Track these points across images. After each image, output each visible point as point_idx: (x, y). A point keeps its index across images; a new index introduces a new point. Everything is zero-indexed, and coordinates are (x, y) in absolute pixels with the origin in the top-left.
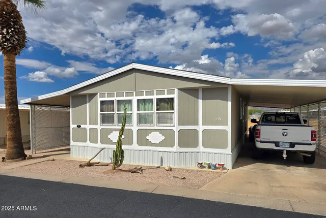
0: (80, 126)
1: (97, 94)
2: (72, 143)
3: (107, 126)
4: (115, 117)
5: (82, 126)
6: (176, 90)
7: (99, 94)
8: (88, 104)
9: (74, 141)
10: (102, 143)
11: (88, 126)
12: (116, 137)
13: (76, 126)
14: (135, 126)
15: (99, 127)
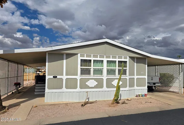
0: (56, 77)
2: (47, 90)
3: (86, 77)
4: (92, 70)
5: (58, 77)
6: (128, 57)
7: (79, 55)
8: (65, 61)
9: (49, 88)
10: (81, 88)
11: (64, 77)
12: (92, 83)
13: (52, 77)
14: (105, 76)
15: (79, 77)
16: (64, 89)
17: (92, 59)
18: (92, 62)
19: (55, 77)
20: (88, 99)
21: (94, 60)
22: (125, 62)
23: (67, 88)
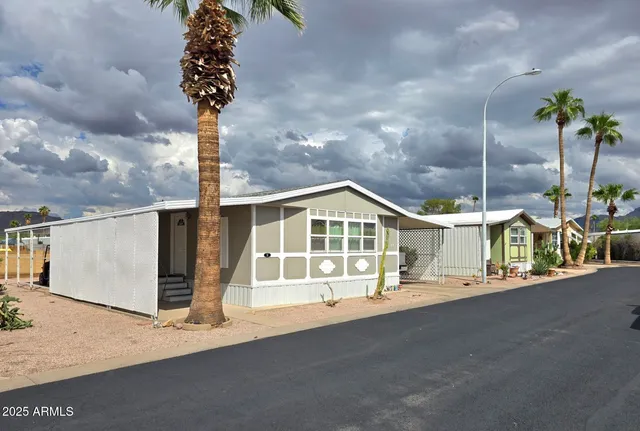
0: (270, 255)
1: (305, 209)
2: (255, 282)
3: (319, 254)
4: (327, 241)
5: (273, 255)
6: (376, 216)
7: (308, 210)
8: (282, 222)
9: (259, 279)
10: (312, 276)
11: (282, 255)
12: (327, 266)
13: (262, 255)
14: (346, 253)
15: (308, 255)
16: (282, 280)
17: (328, 218)
18: (328, 223)
19: (267, 255)
20: (323, 297)
21: (330, 221)
22: (373, 225)
23: (287, 277)
